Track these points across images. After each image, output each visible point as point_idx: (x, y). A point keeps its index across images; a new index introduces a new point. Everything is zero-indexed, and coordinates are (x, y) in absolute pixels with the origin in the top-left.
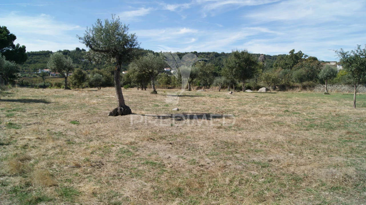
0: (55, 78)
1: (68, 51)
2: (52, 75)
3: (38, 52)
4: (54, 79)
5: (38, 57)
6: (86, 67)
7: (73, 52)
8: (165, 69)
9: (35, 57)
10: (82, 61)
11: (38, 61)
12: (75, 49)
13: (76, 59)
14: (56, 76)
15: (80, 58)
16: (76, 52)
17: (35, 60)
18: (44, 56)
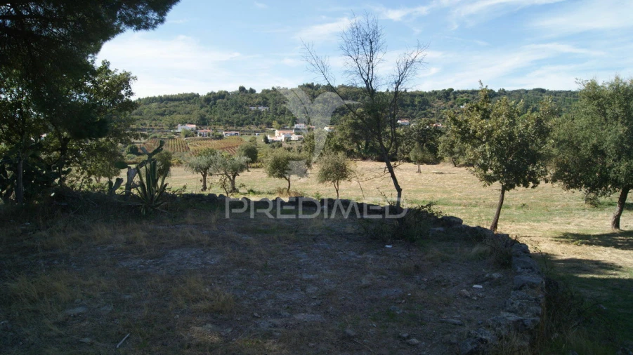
0: (206, 139)
1: (226, 92)
2: (200, 135)
3: (176, 95)
4: (205, 142)
5: (176, 103)
6: (258, 120)
7: (235, 94)
8: (399, 122)
9: (172, 104)
10: (250, 110)
11: (175, 112)
12: (238, 89)
13: (240, 107)
14: (208, 137)
15: (247, 105)
16: (238, 94)
17: (172, 109)
18: (186, 102)
